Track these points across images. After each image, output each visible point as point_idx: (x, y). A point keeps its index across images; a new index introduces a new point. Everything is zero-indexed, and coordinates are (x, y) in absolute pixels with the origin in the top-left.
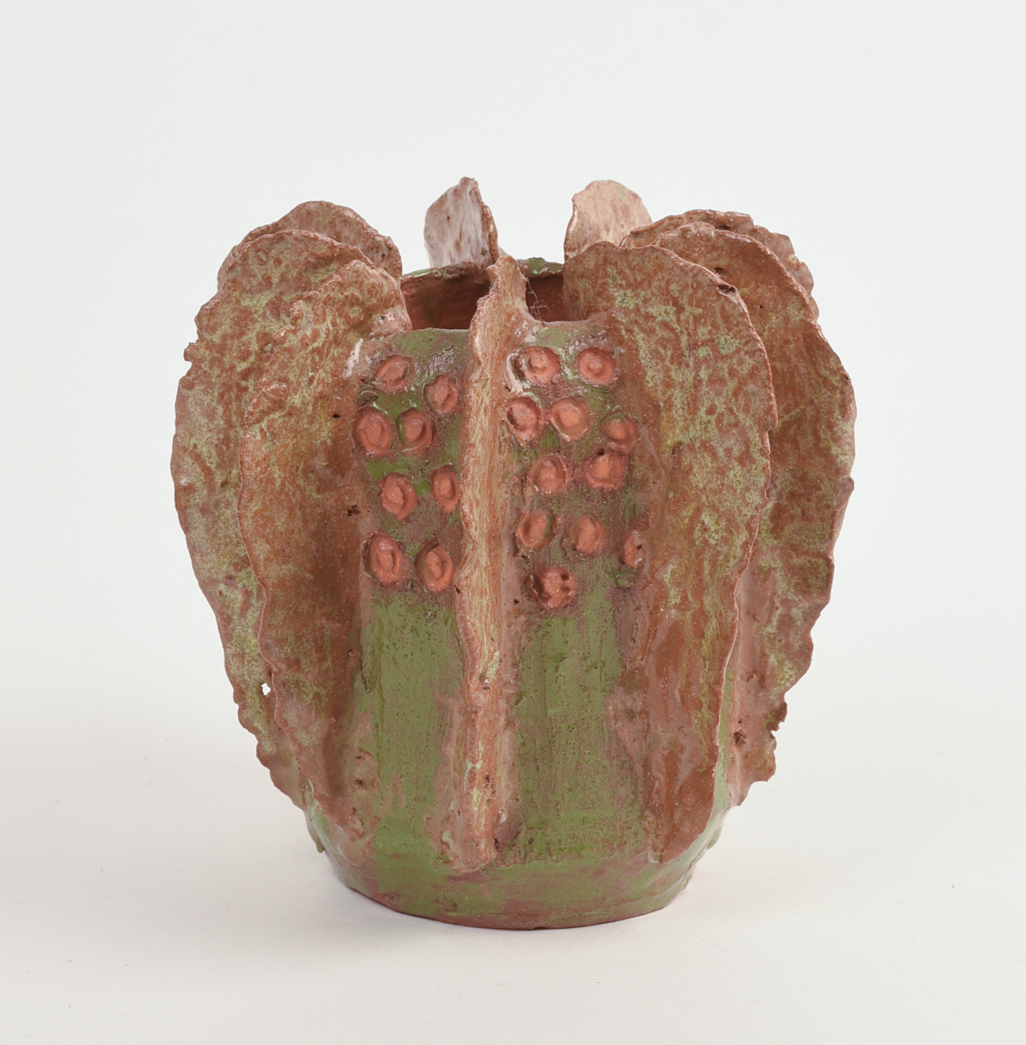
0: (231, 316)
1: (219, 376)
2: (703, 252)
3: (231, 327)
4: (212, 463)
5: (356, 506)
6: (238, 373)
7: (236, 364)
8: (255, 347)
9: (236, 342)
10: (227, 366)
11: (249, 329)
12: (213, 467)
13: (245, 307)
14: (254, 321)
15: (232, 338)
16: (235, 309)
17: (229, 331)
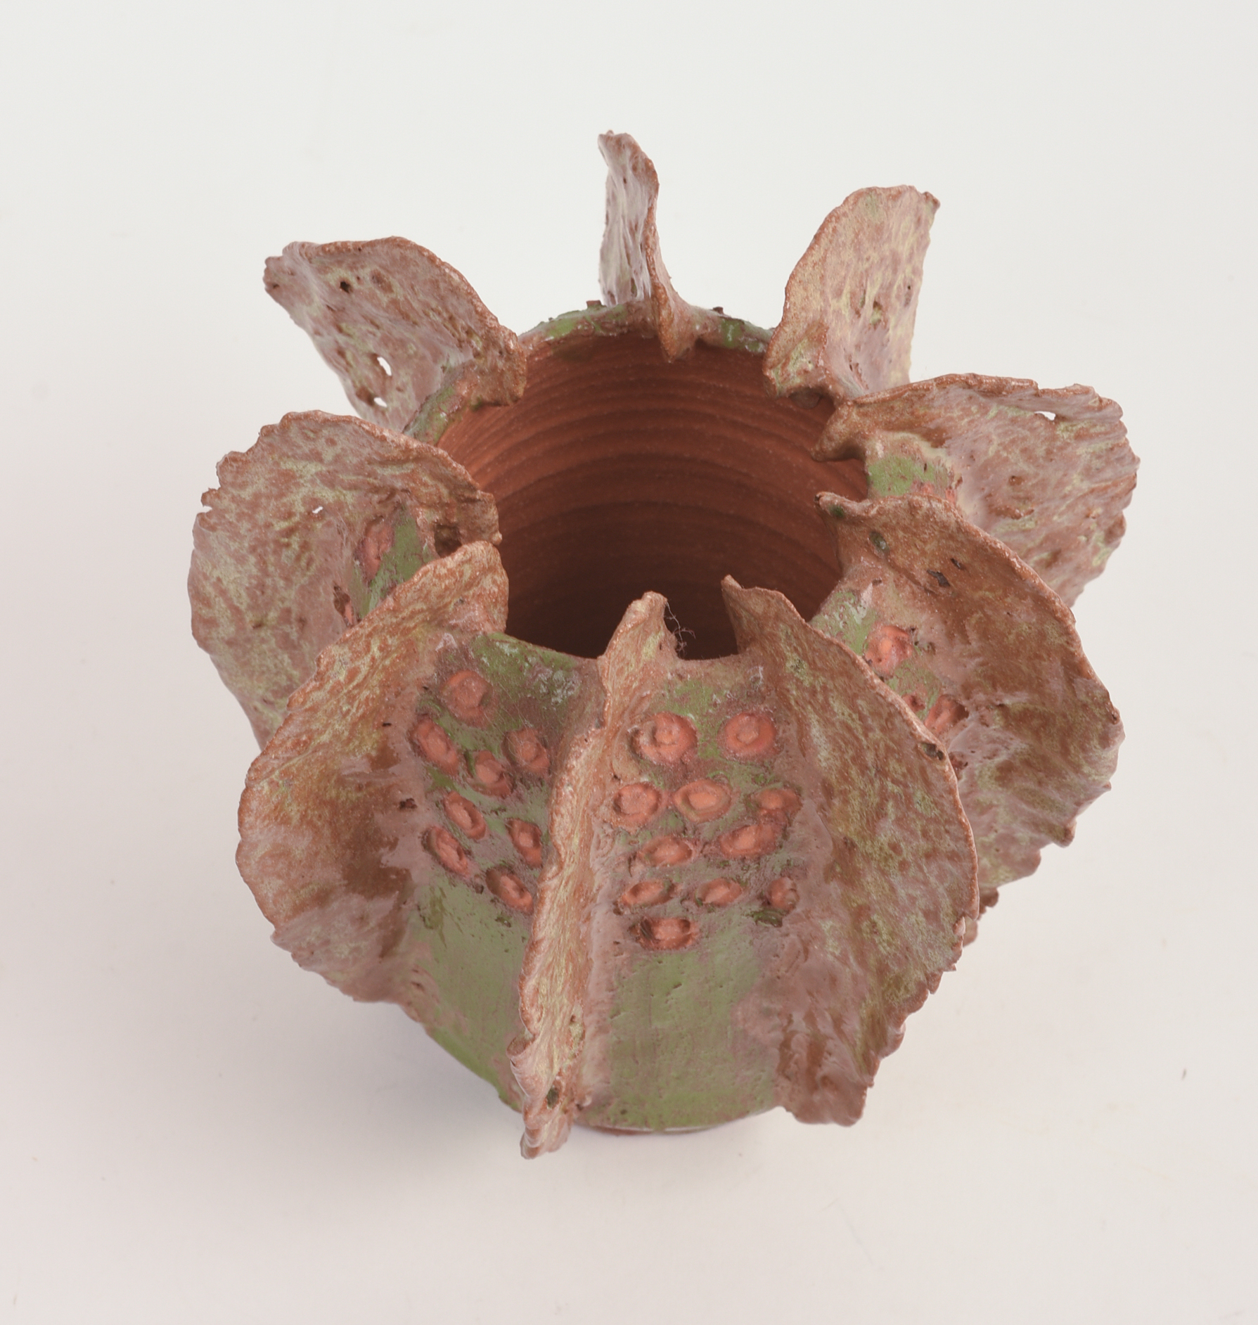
0: (267, 476)
1: (250, 530)
2: (935, 536)
3: (266, 487)
4: (242, 603)
5: (412, 800)
6: (276, 532)
7: (274, 523)
8: (300, 508)
9: (273, 502)
10: (261, 523)
11: (292, 492)
12: (243, 607)
13: (286, 470)
14: (298, 485)
15: (268, 497)
16: (271, 471)
17: (263, 490)
